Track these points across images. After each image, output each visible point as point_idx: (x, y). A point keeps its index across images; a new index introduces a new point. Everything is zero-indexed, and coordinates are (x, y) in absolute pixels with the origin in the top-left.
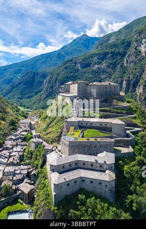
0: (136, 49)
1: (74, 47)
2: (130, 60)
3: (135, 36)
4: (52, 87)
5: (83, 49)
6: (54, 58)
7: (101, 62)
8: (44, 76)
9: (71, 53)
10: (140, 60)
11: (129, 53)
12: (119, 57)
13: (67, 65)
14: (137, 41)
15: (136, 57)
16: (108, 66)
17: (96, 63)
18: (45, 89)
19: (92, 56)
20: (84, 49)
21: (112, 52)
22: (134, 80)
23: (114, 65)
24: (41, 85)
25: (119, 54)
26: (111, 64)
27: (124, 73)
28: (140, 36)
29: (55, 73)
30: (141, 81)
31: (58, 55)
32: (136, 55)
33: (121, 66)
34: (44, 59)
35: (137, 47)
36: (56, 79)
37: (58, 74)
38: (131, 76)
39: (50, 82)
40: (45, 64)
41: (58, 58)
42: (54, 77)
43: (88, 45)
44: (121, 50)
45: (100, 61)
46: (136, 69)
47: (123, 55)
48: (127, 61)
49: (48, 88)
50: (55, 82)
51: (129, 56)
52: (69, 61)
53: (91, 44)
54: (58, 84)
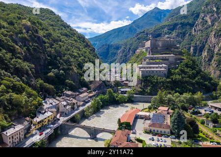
0: (203, 19)
1: (146, 21)
2: (197, 29)
3: (203, 8)
4: (126, 56)
5: (154, 22)
6: (126, 32)
7: (171, 32)
8: (118, 48)
9: (142, 27)
10: (207, 28)
11: (197, 22)
12: (188, 27)
13: (139, 36)
14: (204, 12)
15: (203, 26)
16: (177, 35)
17: (166, 34)
18: (119, 57)
19: (164, 27)
20: (156, 22)
21: (181, 23)
22: (200, 45)
23: (184, 35)
24: (114, 56)
25: (188, 24)
26: (181, 33)
27: (192, 40)
28: (207, 7)
29: (128, 43)
30: (206, 46)
31: (130, 28)
33: (190, 35)
34: (116, 34)
35: (204, 17)
36: (130, 49)
37: (131, 45)
38: (198, 43)
39: (124, 51)
40: (117, 38)
41: (130, 31)
42: (128, 47)
43: (159, 18)
44: (191, 21)
45: (170, 31)
46: (202, 36)
48: (195, 30)
49: (122, 56)
50: (129, 51)
51: (196, 25)
52: (141, 33)
53: (162, 16)
54: (131, 52)
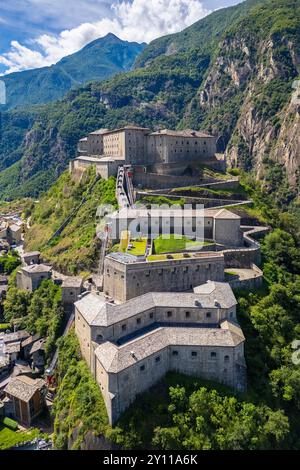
0: (221, 71)
1: (90, 62)
2: (212, 93)
3: (220, 45)
4: (46, 149)
5: (109, 67)
6: (45, 84)
7: (152, 97)
8: (25, 124)
9: (83, 75)
10: (231, 95)
11: (209, 78)
12: (188, 87)
13: (77, 98)
14: (223, 55)
15: (222, 87)
16: (166, 105)
17: (142, 98)
18: (28, 152)
19: (134, 81)
20: (112, 67)
21: (173, 77)
22: (220, 134)
23: (180, 104)
24: (17, 144)
25: (187, 80)
26: (174, 100)
27: (200, 121)
28: (229, 43)
29: (50, 115)
30: (233, 137)
31: (55, 76)
32: (223, 85)
33: (195, 106)
34: (20, 85)
35: (223, 67)
36: (56, 131)
37: (59, 119)
38: (214, 127)
39: (40, 137)
40: (22, 97)
41: (54, 82)
42: (51, 125)
43: (119, 58)
44: (192, 73)
45: (151, 93)
46: (222, 113)
47: (196, 84)
48: (205, 94)
49: (35, 150)
50: (54, 136)
51: (208, 86)
52: (82, 90)
53: (125, 56)
54: (59, 140)
